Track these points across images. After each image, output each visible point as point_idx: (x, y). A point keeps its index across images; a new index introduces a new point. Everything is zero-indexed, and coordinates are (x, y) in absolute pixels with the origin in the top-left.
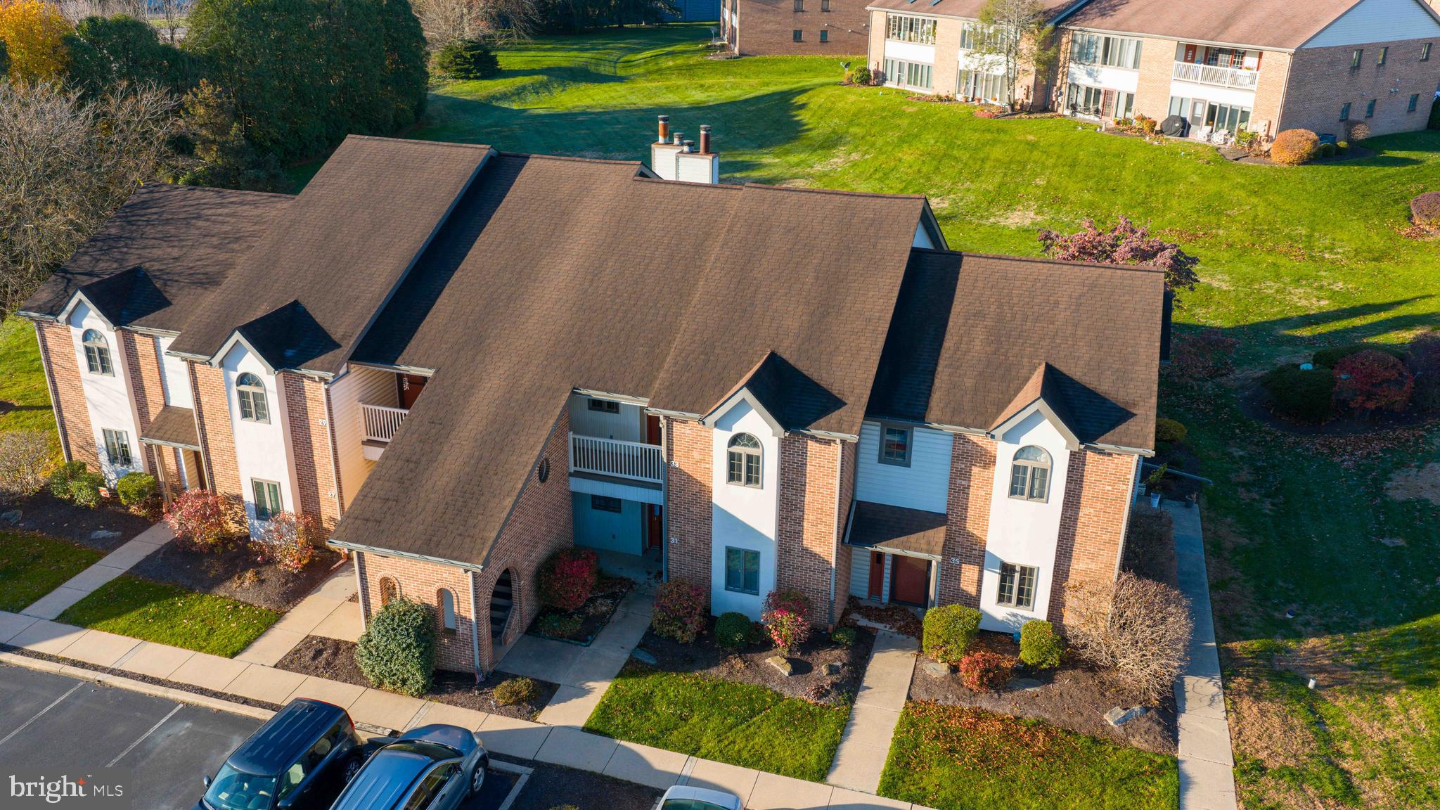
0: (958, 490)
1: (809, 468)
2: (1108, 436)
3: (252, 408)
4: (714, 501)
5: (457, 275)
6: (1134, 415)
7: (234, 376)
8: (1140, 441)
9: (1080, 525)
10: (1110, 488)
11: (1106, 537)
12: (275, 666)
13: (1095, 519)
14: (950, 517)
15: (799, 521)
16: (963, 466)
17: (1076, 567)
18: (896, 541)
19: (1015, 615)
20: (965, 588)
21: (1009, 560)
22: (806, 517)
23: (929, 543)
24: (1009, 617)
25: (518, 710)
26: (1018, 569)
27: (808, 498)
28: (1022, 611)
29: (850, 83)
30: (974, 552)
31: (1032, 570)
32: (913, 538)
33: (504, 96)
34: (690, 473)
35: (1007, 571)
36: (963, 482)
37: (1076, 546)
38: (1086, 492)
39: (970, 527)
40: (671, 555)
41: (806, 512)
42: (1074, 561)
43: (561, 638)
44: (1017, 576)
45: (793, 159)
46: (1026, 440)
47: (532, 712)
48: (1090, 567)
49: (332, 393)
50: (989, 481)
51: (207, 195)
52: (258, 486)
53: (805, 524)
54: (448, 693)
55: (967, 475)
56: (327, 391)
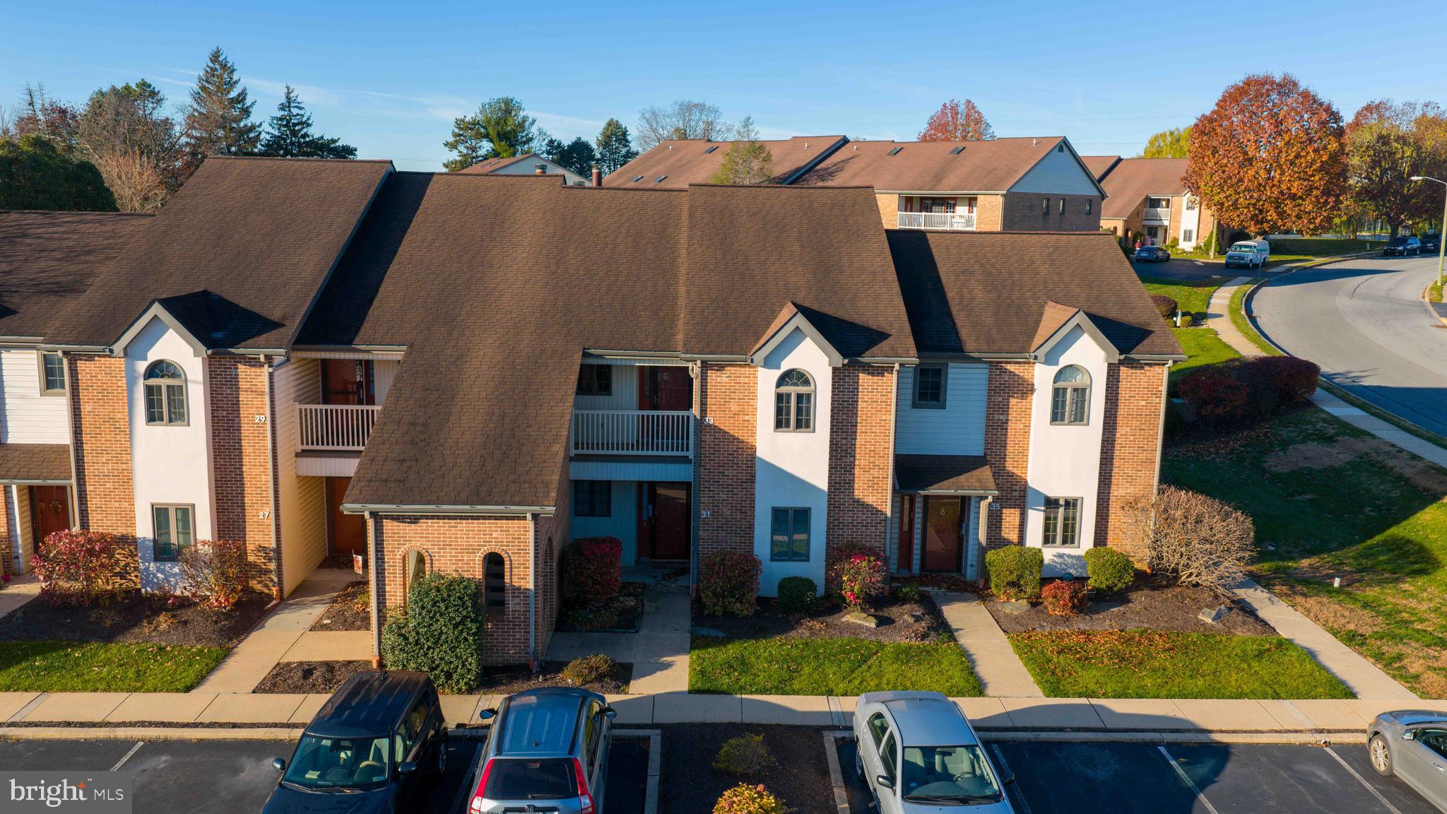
0: (996, 427)
1: (861, 405)
2: (1140, 347)
3: (164, 413)
4: (759, 454)
5: (393, 268)
6: (1152, 332)
7: (142, 366)
8: (1169, 349)
9: (1117, 447)
10: (1144, 403)
11: (1143, 456)
12: (254, 692)
13: (1132, 438)
14: (989, 458)
15: (850, 469)
16: (1001, 399)
17: (1116, 493)
18: (946, 483)
19: (1061, 556)
20: (1006, 536)
21: (1052, 494)
22: (857, 462)
23: (979, 481)
24: (1056, 559)
25: (602, 687)
26: (1062, 502)
27: (860, 440)
28: (1068, 550)
30: (1014, 494)
31: (1075, 500)
32: (962, 478)
34: (726, 429)
35: (1051, 503)
36: (1001, 417)
37: (1115, 470)
38: (1122, 411)
39: (1010, 466)
40: (701, 533)
41: (858, 456)
42: (1114, 488)
43: (602, 629)
44: (1061, 510)
46: (1065, 360)
47: (619, 687)
48: (1129, 491)
49: (276, 379)
50: (1027, 413)
52: (160, 514)
53: (857, 471)
54: (503, 684)
55: (1005, 409)
56: (271, 375)
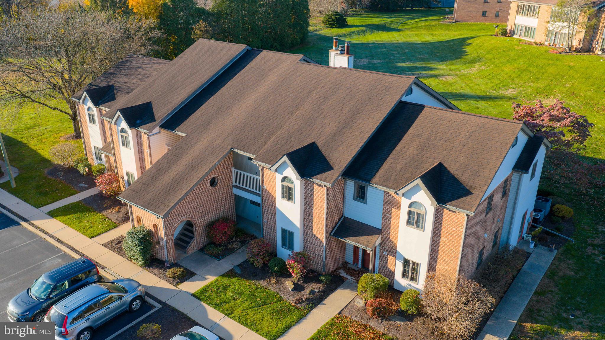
0: (387, 219)
1: (315, 197)
2: (454, 202)
3: (125, 143)
4: (277, 206)
6: (472, 194)
7: (120, 128)
8: (468, 207)
9: (441, 246)
10: (455, 229)
11: (453, 254)
12: (102, 245)
13: (448, 244)
14: (383, 231)
15: (311, 221)
16: (388, 207)
17: (439, 267)
18: (354, 238)
19: (410, 285)
20: (389, 267)
21: (407, 257)
22: (314, 220)
23: (368, 242)
24: (407, 286)
25: (173, 281)
26: (411, 262)
27: (315, 211)
28: (413, 284)
29: (497, 35)
30: (393, 250)
31: (417, 264)
32: (362, 238)
33: (344, 35)
34: (270, 192)
35: (406, 262)
36: (388, 215)
37: (439, 257)
38: (444, 230)
39: (391, 238)
40: (264, 228)
41: (314, 217)
42: (438, 264)
43: (210, 255)
44: (411, 266)
45: (453, 67)
46: (414, 198)
47: (178, 283)
48: (446, 268)
49: (150, 139)
50: (398, 216)
51: (147, 59)
52: (128, 174)
53: (314, 223)
54: (153, 268)
55: (390, 212)
56: (148, 138)
